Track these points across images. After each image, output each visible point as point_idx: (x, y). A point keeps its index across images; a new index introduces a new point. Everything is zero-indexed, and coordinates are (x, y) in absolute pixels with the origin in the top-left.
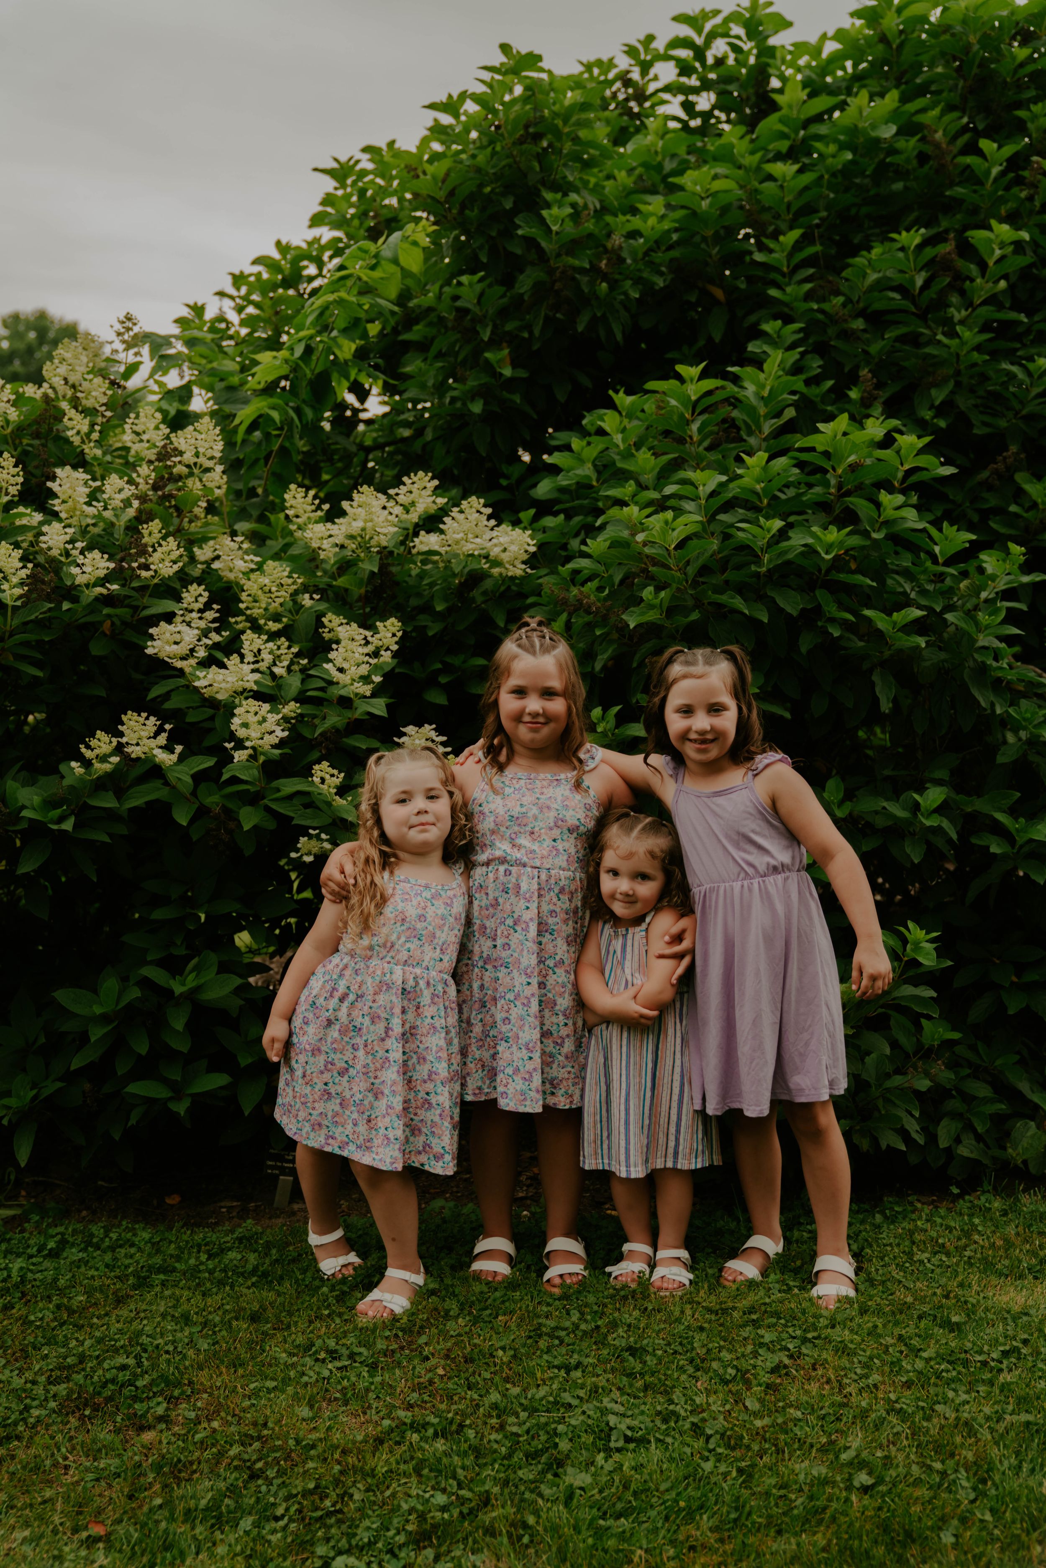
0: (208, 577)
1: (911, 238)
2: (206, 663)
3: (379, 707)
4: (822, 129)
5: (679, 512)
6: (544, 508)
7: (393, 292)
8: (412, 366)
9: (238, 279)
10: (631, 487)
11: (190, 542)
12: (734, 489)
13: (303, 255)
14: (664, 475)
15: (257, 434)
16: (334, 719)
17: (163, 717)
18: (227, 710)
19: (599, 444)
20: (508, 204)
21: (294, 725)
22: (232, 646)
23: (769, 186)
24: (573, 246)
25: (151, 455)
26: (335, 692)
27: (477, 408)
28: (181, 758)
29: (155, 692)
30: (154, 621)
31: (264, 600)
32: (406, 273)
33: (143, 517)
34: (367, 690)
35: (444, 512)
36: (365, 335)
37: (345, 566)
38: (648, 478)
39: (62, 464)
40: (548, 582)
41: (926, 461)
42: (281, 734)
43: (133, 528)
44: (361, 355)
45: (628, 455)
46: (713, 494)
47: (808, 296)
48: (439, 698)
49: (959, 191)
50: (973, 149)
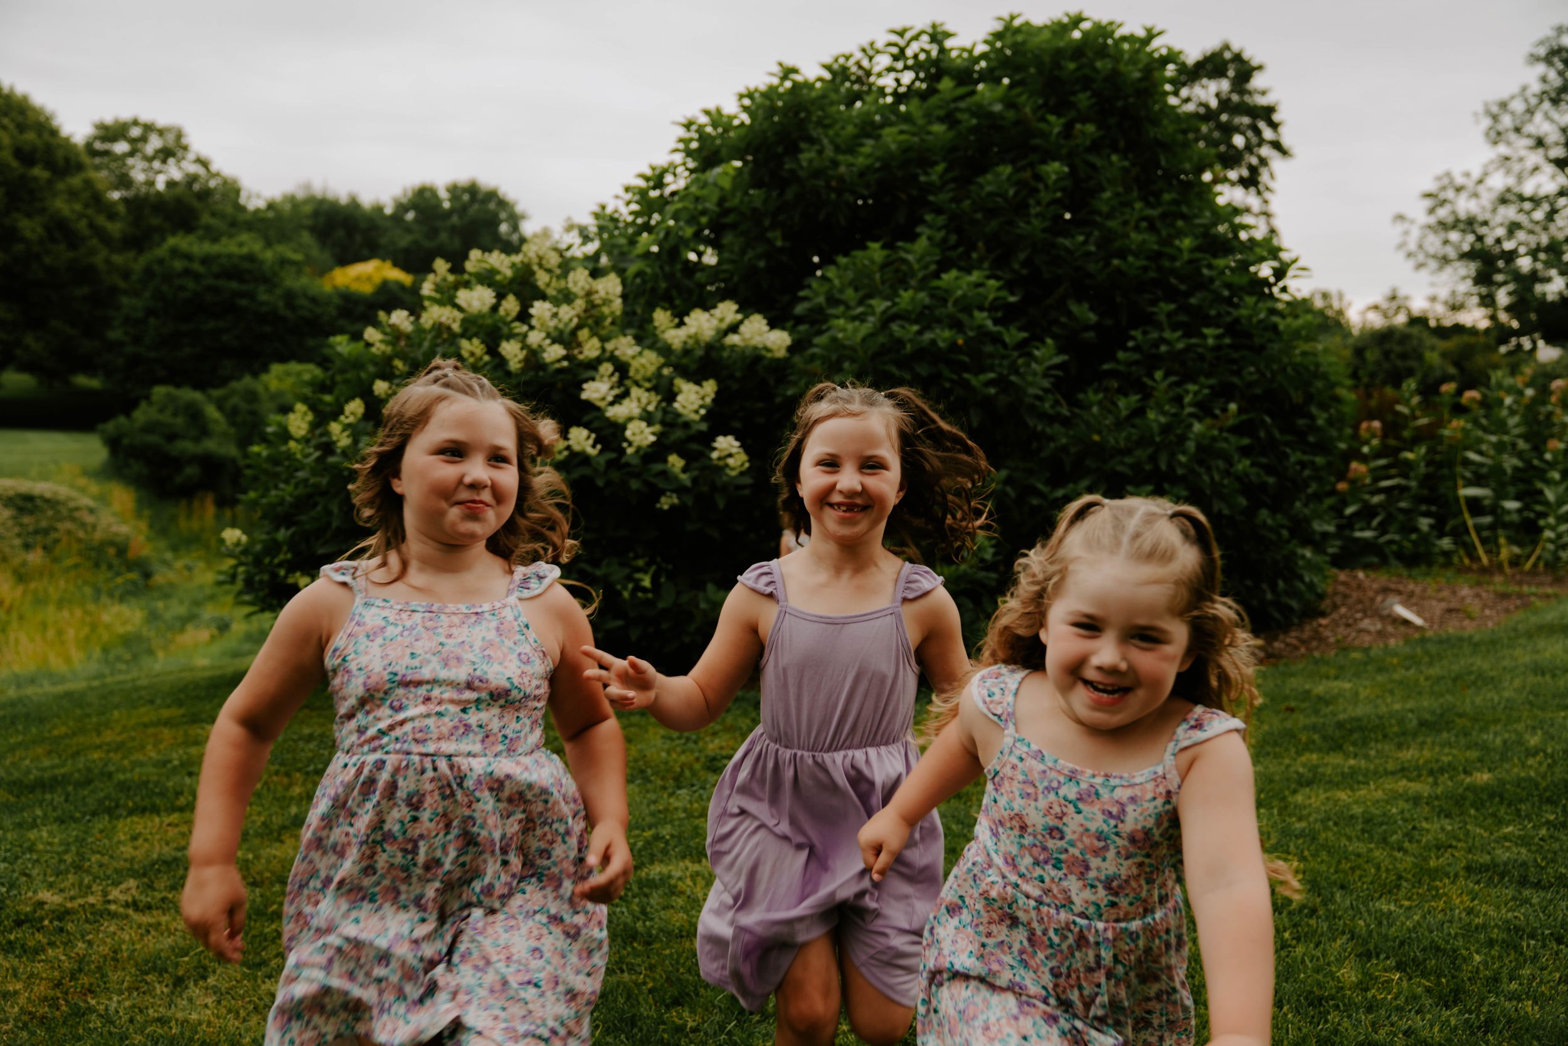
0: (613, 359)
1: (1006, 170)
2: (612, 404)
3: (704, 427)
4: (962, 105)
5: (863, 321)
6: (799, 320)
7: (715, 198)
8: (728, 238)
9: (627, 189)
10: (841, 309)
11: (604, 340)
12: (895, 310)
13: (664, 171)
14: (861, 302)
15: (638, 281)
16: (678, 434)
17: (591, 431)
18: (623, 428)
19: (826, 287)
20: (780, 149)
21: (660, 436)
22: (626, 394)
23: (930, 138)
24: (817, 173)
25: (581, 293)
26: (681, 420)
27: (762, 264)
28: (601, 451)
29: (586, 418)
30: (586, 381)
31: (642, 372)
32: (722, 189)
33: (579, 327)
34: (696, 417)
35: (741, 322)
36: (699, 223)
37: (687, 352)
38: (852, 303)
39: (537, 299)
40: (797, 359)
41: (1003, 293)
42: (653, 439)
43: (574, 333)
44: (698, 235)
45: (841, 291)
46: (884, 312)
47: (953, 200)
48: (737, 424)
49: (1037, 141)
50: (1043, 119)
